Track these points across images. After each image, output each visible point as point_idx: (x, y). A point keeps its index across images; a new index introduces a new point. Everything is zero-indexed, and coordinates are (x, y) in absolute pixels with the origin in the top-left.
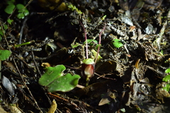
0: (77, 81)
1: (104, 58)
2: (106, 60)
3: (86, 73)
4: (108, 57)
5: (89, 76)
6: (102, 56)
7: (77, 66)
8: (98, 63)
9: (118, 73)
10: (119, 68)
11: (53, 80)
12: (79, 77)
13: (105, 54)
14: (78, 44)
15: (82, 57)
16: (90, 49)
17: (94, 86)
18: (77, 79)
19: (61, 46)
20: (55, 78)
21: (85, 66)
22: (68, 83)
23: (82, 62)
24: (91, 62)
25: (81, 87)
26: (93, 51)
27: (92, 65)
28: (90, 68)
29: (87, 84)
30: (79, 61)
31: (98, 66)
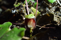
1: (42, 13)
2: (44, 14)
3: (29, 26)
4: (45, 12)
5: (32, 29)
6: (40, 11)
8: (38, 17)
11: (3, 34)
12: (24, 29)
13: (42, 10)
14: (19, 4)
15: (23, 14)
16: (30, 7)
20: (4, 32)
22: (16, 35)
23: (24, 19)
24: (32, 16)
25: (27, 38)
26: (32, 8)
28: (32, 22)
29: (31, 35)
30: (22, 18)
31: (38, 20)
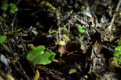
0: (54, 57)
1: (72, 40)
2: (73, 42)
3: (59, 51)
4: (75, 40)
5: (62, 53)
6: (70, 39)
7: (53, 46)
8: (68, 44)
9: (82, 50)
10: (82, 47)
11: (36, 56)
12: (55, 54)
13: (73, 38)
14: (53, 31)
15: (56, 40)
16: (62, 34)
17: (65, 60)
18: (53, 55)
19: (41, 32)
20: (38, 55)
21: (59, 46)
22: (47, 58)
23: (56, 44)
24: (63, 43)
25: (56, 61)
26: (64, 35)
27: (64, 46)
28: (62, 48)
29: (60, 59)
30: (54, 43)
31: (68, 46)
